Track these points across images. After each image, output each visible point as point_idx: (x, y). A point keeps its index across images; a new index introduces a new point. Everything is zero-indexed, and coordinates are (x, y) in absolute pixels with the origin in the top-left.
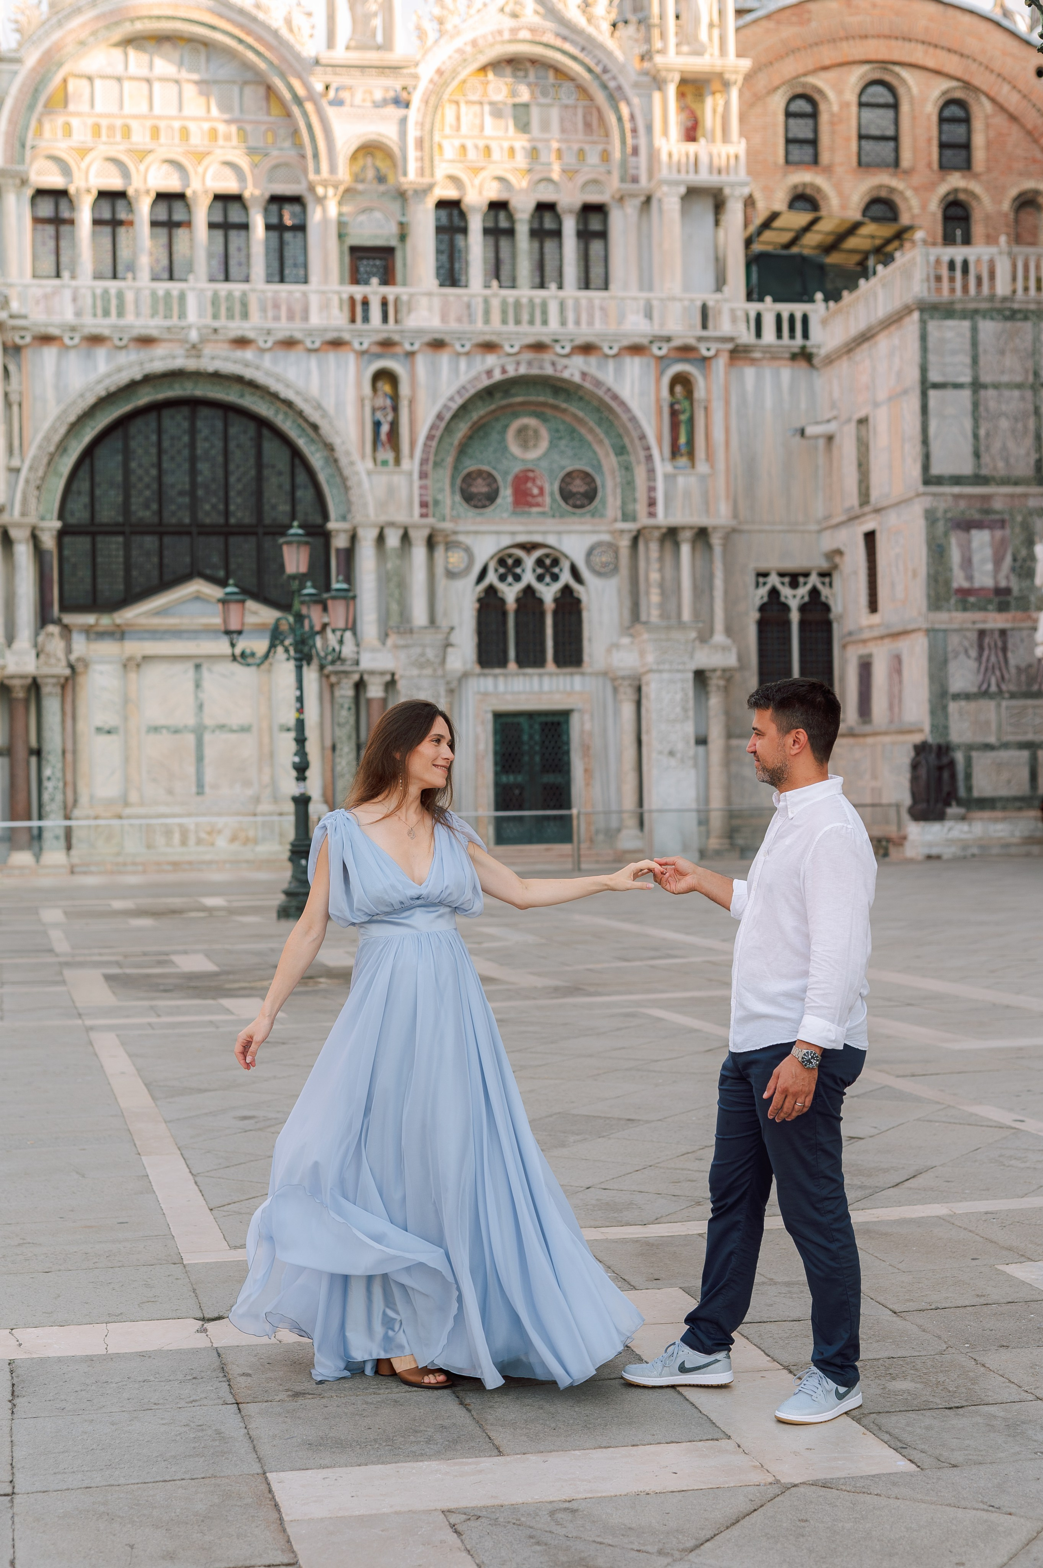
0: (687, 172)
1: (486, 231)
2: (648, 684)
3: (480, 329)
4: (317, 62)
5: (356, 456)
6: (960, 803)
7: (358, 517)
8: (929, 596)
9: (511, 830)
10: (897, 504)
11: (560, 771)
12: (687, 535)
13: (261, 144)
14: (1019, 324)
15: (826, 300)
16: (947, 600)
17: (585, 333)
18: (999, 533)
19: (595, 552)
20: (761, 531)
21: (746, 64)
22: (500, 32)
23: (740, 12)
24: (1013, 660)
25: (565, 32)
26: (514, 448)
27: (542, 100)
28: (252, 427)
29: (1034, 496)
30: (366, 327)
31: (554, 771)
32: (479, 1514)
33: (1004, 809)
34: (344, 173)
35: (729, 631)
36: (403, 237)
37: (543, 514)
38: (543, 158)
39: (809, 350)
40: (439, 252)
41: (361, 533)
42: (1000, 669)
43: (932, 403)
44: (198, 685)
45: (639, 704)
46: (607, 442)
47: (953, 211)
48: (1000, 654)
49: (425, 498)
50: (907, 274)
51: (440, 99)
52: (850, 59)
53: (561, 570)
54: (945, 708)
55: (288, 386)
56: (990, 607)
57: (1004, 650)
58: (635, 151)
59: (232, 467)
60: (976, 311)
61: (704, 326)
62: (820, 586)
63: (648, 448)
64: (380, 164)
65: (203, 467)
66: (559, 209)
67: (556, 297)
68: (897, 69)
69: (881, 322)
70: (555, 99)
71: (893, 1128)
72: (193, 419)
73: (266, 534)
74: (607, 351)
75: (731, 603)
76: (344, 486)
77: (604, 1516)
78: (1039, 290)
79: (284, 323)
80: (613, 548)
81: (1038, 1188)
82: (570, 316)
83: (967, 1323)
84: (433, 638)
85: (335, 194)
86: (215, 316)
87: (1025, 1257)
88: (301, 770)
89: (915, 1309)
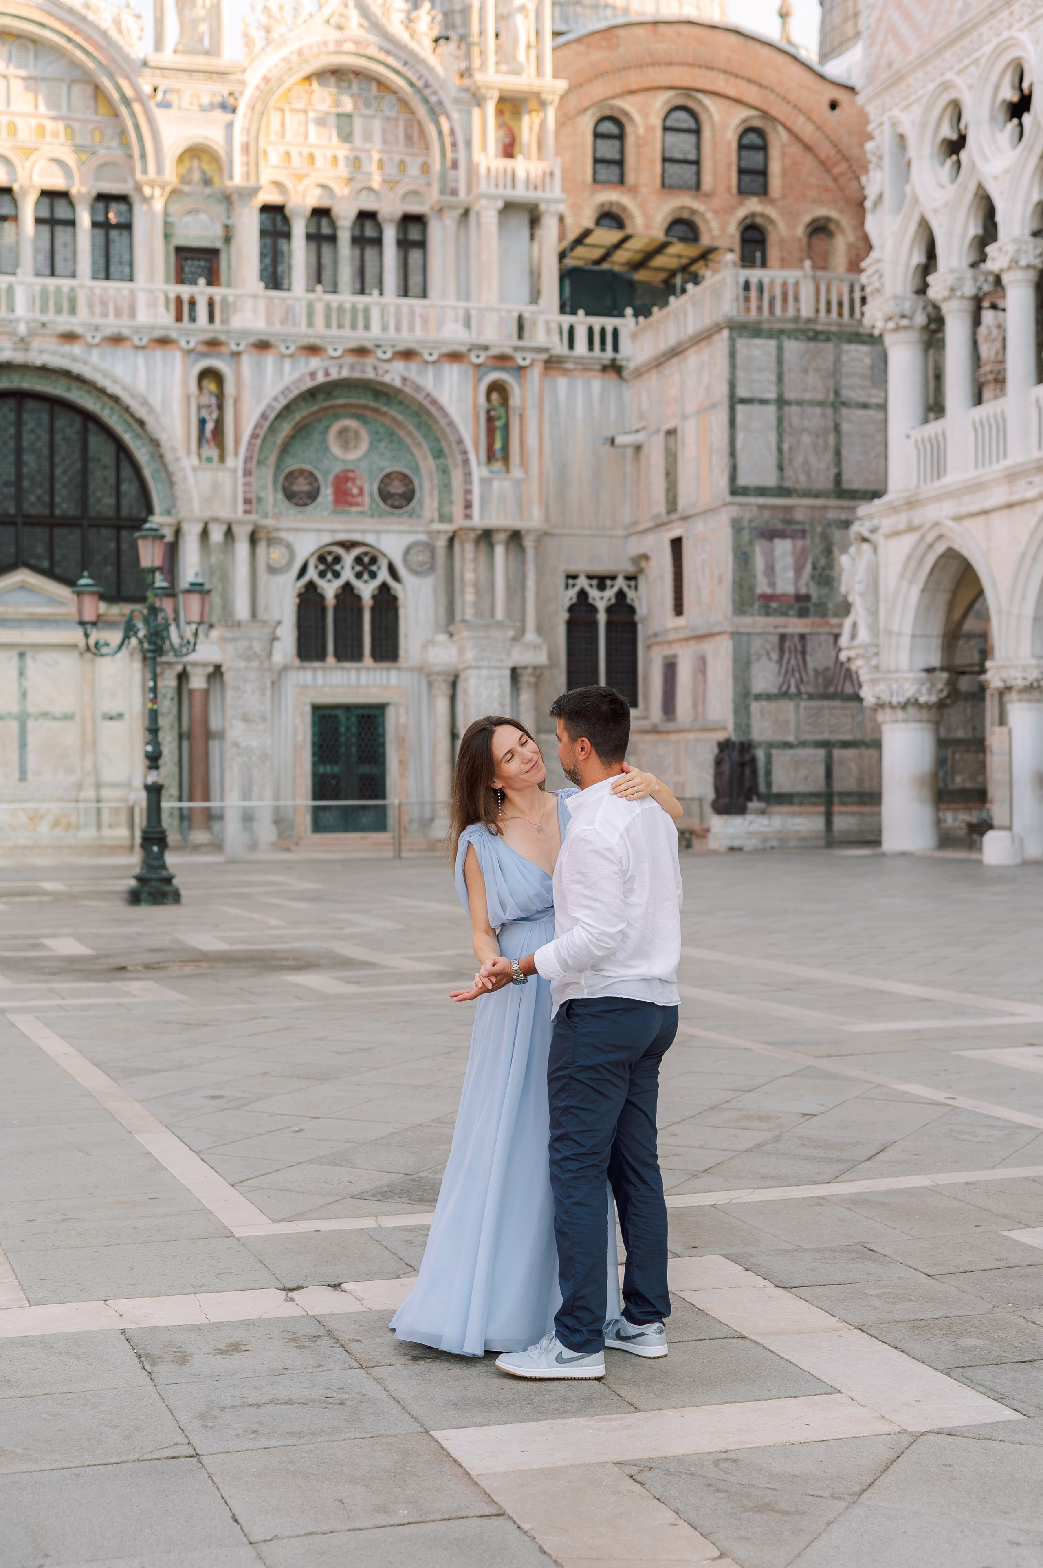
0: (505, 187)
1: (309, 237)
2: (466, 680)
3: (302, 331)
4: (145, 64)
5: (181, 453)
6: (760, 798)
7: (183, 512)
8: (734, 601)
9: (328, 818)
10: (704, 513)
11: (375, 762)
12: (501, 537)
13: (89, 143)
14: (822, 345)
15: (636, 315)
16: (751, 605)
17: (406, 339)
18: (800, 543)
19: (412, 551)
20: (571, 535)
21: (562, 85)
22: (325, 44)
23: (556, 34)
24: (811, 664)
25: (388, 46)
26: (335, 449)
27: (365, 111)
28: (78, 420)
29: (833, 508)
30: (192, 326)
31: (369, 763)
32: (653, 1465)
33: (801, 804)
34: (171, 175)
35: (539, 630)
36: (228, 240)
37: (362, 513)
38: (365, 168)
39: (619, 363)
40: (263, 255)
41: (185, 527)
42: (799, 671)
43: (739, 417)
44: (22, 673)
45: (453, 699)
46: (425, 445)
47: (751, 234)
48: (800, 657)
49: (249, 496)
50: (717, 293)
51: (266, 106)
52: (656, 84)
53: (379, 568)
54: (747, 707)
55: (115, 381)
56: (791, 612)
57: (804, 653)
58: (455, 165)
59: (57, 459)
60: (782, 332)
61: (520, 337)
62: (626, 589)
63: (465, 453)
64: (206, 167)
65: (29, 459)
66: (380, 217)
67: (378, 304)
68: (700, 96)
69: (691, 339)
70: (377, 110)
71: (838, 1105)
72: (19, 411)
73: (91, 526)
74: (427, 357)
75: (542, 603)
76: (170, 480)
77: (765, 1465)
78: (829, 311)
79: (111, 320)
80: (430, 548)
81: (1002, 1161)
82: (392, 323)
83: (1000, 1284)
84: (260, 632)
85: (162, 195)
86: (44, 310)
87: (1022, 1224)
88: (154, 759)
89: (946, 1272)
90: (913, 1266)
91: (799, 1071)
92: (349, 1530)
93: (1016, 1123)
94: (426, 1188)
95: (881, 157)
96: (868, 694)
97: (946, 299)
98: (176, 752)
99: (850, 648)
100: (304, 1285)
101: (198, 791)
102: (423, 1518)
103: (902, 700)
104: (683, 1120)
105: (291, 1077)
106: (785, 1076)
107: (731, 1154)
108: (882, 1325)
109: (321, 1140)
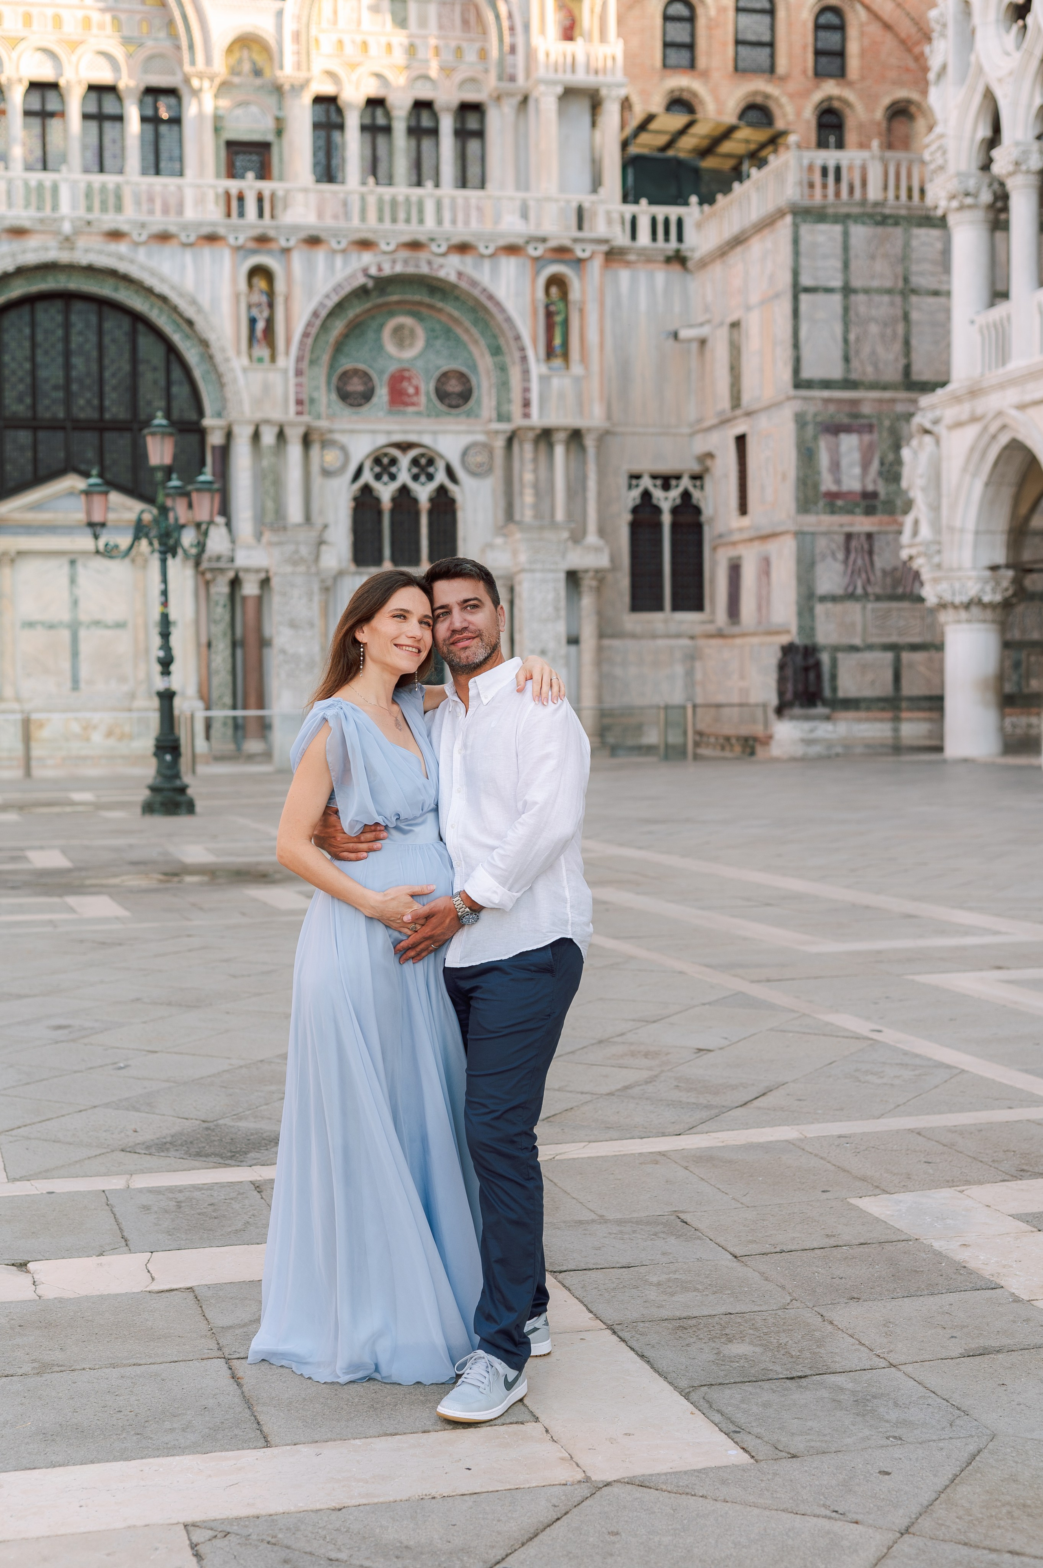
0: (565, 71)
1: (364, 128)
2: (520, 583)
3: (356, 226)
5: (231, 353)
6: (825, 703)
7: (233, 414)
8: (798, 500)
10: (768, 408)
12: (560, 437)
13: (136, 34)
14: (890, 230)
15: (701, 203)
16: (816, 503)
17: (461, 233)
18: (867, 438)
19: (472, 452)
20: (634, 434)
24: (879, 563)
26: (390, 347)
28: (126, 323)
29: (902, 401)
30: (241, 222)
33: (868, 709)
34: (220, 66)
35: (602, 532)
36: (279, 132)
37: (418, 414)
38: (421, 55)
39: (683, 253)
40: (315, 149)
41: (236, 430)
42: (866, 572)
43: (804, 307)
44: (73, 581)
45: (511, 603)
46: (482, 342)
47: (827, 119)
48: (867, 557)
49: (301, 396)
50: (780, 177)
53: (436, 470)
54: (811, 610)
55: (163, 280)
56: (858, 510)
57: (871, 553)
58: (513, 50)
59: (107, 362)
60: (848, 216)
61: (580, 227)
62: (691, 489)
63: (522, 349)
64: (256, 57)
65: (77, 361)
66: (437, 106)
67: (432, 196)
69: (755, 226)
71: (745, 1038)
72: (67, 313)
74: (483, 250)
75: (603, 504)
76: (220, 382)
78: (910, 197)
79: (158, 217)
80: (488, 448)
81: (895, 1108)
82: (447, 215)
83: (815, 1269)
84: (308, 536)
85: (211, 87)
86: (89, 209)
87: (879, 1189)
88: (166, 664)
89: (758, 1252)
90: (723, 1243)
91: (724, 998)
93: (935, 1061)
94: (213, 1138)
95: (944, 25)
96: (930, 593)
97: (1011, 174)
98: (229, 660)
99: (911, 546)
101: (252, 700)
103: (965, 599)
105: (162, 1004)
106: (704, 1004)
107: (588, 1097)
108: (642, 1324)
109: (139, 1079)
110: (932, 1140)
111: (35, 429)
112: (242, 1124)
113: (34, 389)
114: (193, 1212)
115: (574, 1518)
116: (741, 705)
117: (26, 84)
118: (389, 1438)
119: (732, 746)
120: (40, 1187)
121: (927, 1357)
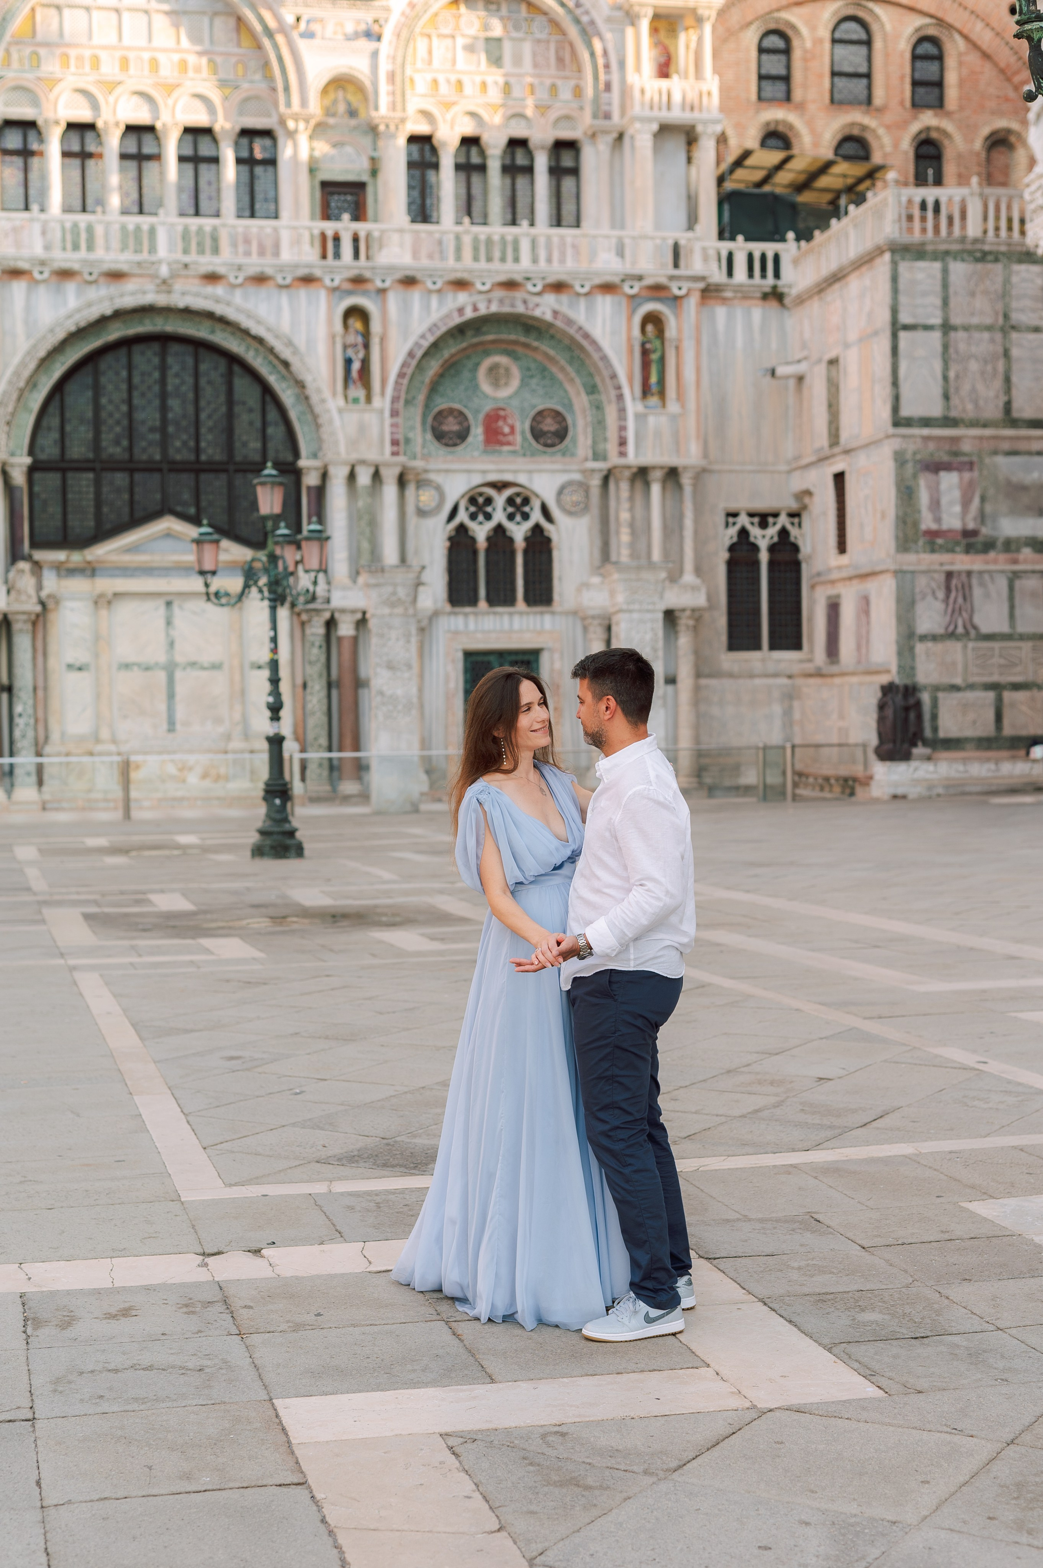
0: (660, 109)
1: (458, 167)
2: (617, 624)
3: (451, 266)
5: (327, 394)
6: (926, 743)
7: (329, 455)
8: (897, 538)
10: (866, 446)
12: (657, 475)
13: (231, 77)
14: (990, 266)
15: (798, 239)
16: (916, 542)
17: (557, 271)
18: (967, 475)
19: (566, 491)
20: (731, 471)
26: (486, 387)
27: (515, 34)
28: (222, 363)
29: (1003, 438)
30: (337, 263)
32: (475, 1437)
34: (315, 107)
35: (698, 571)
36: (374, 173)
37: (514, 452)
38: (517, 93)
39: (780, 290)
40: (410, 187)
41: (332, 470)
42: (967, 610)
43: (902, 345)
44: (169, 623)
46: (578, 381)
47: (925, 150)
48: (967, 596)
49: (396, 437)
50: (879, 214)
51: (412, 32)
53: (532, 509)
54: (912, 649)
55: (259, 322)
56: (958, 549)
57: (971, 591)
58: (608, 87)
59: (203, 403)
60: (947, 253)
61: (676, 265)
62: (789, 527)
63: (619, 388)
64: (350, 97)
65: (174, 403)
66: (531, 144)
67: (528, 235)
68: (870, 5)
69: (853, 263)
70: (527, 33)
71: (861, 1069)
72: (163, 355)
73: (237, 471)
74: (579, 289)
75: (700, 543)
76: (316, 423)
77: (592, 1439)
78: (1010, 228)
79: (254, 259)
80: (584, 487)
81: (1000, 1128)
82: (542, 254)
83: (932, 1257)
84: (404, 577)
85: (306, 129)
86: (186, 251)
87: (987, 1195)
88: (275, 710)
89: (882, 1244)
90: (852, 1237)
91: (840, 1033)
92: (144, 1496)
93: (1036, 1089)
94: (395, 1152)
98: (325, 701)
100: (225, 1251)
101: (348, 741)
102: (222, 1486)
104: (693, 1084)
105: (320, 1038)
106: (821, 1039)
107: (723, 1119)
108: (788, 1298)
109: (316, 1103)
110: (1034, 1155)
111: (132, 471)
112: (417, 1141)
113: (131, 431)
114: (391, 1211)
115: (746, 1432)
116: (840, 745)
117: (123, 128)
118: (591, 1377)
119: (831, 786)
120: (253, 1191)
121: (1029, 1323)
